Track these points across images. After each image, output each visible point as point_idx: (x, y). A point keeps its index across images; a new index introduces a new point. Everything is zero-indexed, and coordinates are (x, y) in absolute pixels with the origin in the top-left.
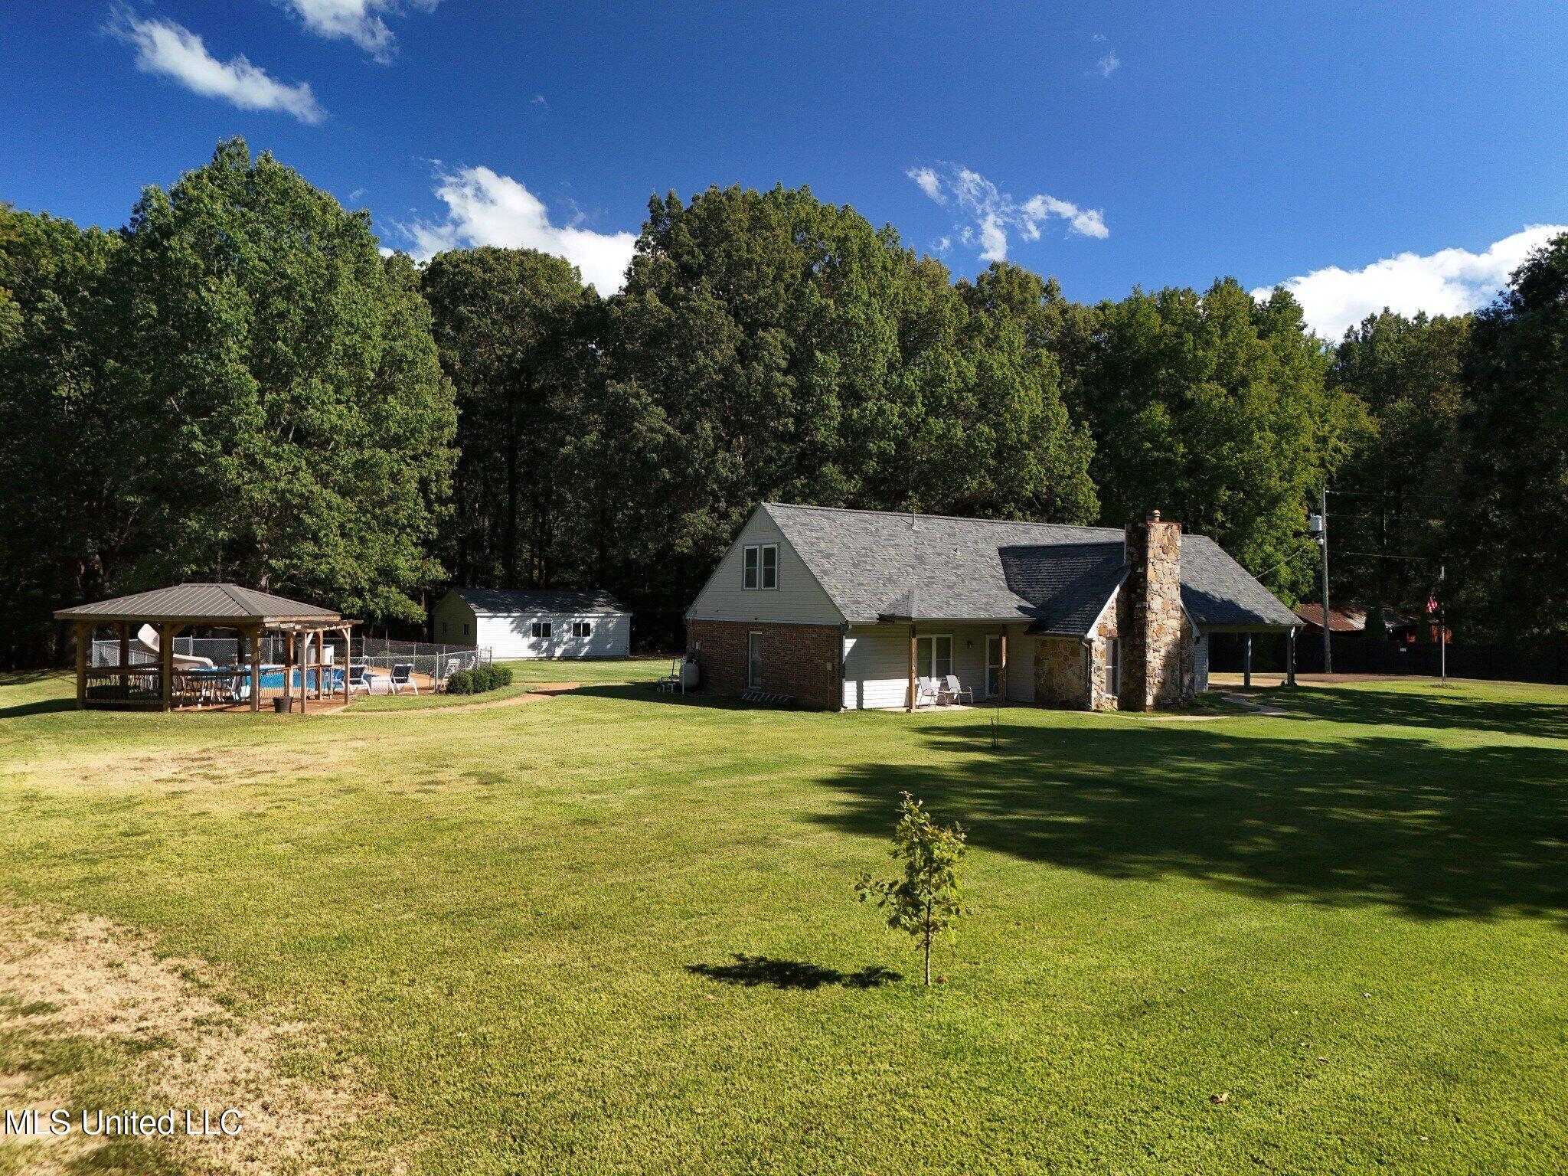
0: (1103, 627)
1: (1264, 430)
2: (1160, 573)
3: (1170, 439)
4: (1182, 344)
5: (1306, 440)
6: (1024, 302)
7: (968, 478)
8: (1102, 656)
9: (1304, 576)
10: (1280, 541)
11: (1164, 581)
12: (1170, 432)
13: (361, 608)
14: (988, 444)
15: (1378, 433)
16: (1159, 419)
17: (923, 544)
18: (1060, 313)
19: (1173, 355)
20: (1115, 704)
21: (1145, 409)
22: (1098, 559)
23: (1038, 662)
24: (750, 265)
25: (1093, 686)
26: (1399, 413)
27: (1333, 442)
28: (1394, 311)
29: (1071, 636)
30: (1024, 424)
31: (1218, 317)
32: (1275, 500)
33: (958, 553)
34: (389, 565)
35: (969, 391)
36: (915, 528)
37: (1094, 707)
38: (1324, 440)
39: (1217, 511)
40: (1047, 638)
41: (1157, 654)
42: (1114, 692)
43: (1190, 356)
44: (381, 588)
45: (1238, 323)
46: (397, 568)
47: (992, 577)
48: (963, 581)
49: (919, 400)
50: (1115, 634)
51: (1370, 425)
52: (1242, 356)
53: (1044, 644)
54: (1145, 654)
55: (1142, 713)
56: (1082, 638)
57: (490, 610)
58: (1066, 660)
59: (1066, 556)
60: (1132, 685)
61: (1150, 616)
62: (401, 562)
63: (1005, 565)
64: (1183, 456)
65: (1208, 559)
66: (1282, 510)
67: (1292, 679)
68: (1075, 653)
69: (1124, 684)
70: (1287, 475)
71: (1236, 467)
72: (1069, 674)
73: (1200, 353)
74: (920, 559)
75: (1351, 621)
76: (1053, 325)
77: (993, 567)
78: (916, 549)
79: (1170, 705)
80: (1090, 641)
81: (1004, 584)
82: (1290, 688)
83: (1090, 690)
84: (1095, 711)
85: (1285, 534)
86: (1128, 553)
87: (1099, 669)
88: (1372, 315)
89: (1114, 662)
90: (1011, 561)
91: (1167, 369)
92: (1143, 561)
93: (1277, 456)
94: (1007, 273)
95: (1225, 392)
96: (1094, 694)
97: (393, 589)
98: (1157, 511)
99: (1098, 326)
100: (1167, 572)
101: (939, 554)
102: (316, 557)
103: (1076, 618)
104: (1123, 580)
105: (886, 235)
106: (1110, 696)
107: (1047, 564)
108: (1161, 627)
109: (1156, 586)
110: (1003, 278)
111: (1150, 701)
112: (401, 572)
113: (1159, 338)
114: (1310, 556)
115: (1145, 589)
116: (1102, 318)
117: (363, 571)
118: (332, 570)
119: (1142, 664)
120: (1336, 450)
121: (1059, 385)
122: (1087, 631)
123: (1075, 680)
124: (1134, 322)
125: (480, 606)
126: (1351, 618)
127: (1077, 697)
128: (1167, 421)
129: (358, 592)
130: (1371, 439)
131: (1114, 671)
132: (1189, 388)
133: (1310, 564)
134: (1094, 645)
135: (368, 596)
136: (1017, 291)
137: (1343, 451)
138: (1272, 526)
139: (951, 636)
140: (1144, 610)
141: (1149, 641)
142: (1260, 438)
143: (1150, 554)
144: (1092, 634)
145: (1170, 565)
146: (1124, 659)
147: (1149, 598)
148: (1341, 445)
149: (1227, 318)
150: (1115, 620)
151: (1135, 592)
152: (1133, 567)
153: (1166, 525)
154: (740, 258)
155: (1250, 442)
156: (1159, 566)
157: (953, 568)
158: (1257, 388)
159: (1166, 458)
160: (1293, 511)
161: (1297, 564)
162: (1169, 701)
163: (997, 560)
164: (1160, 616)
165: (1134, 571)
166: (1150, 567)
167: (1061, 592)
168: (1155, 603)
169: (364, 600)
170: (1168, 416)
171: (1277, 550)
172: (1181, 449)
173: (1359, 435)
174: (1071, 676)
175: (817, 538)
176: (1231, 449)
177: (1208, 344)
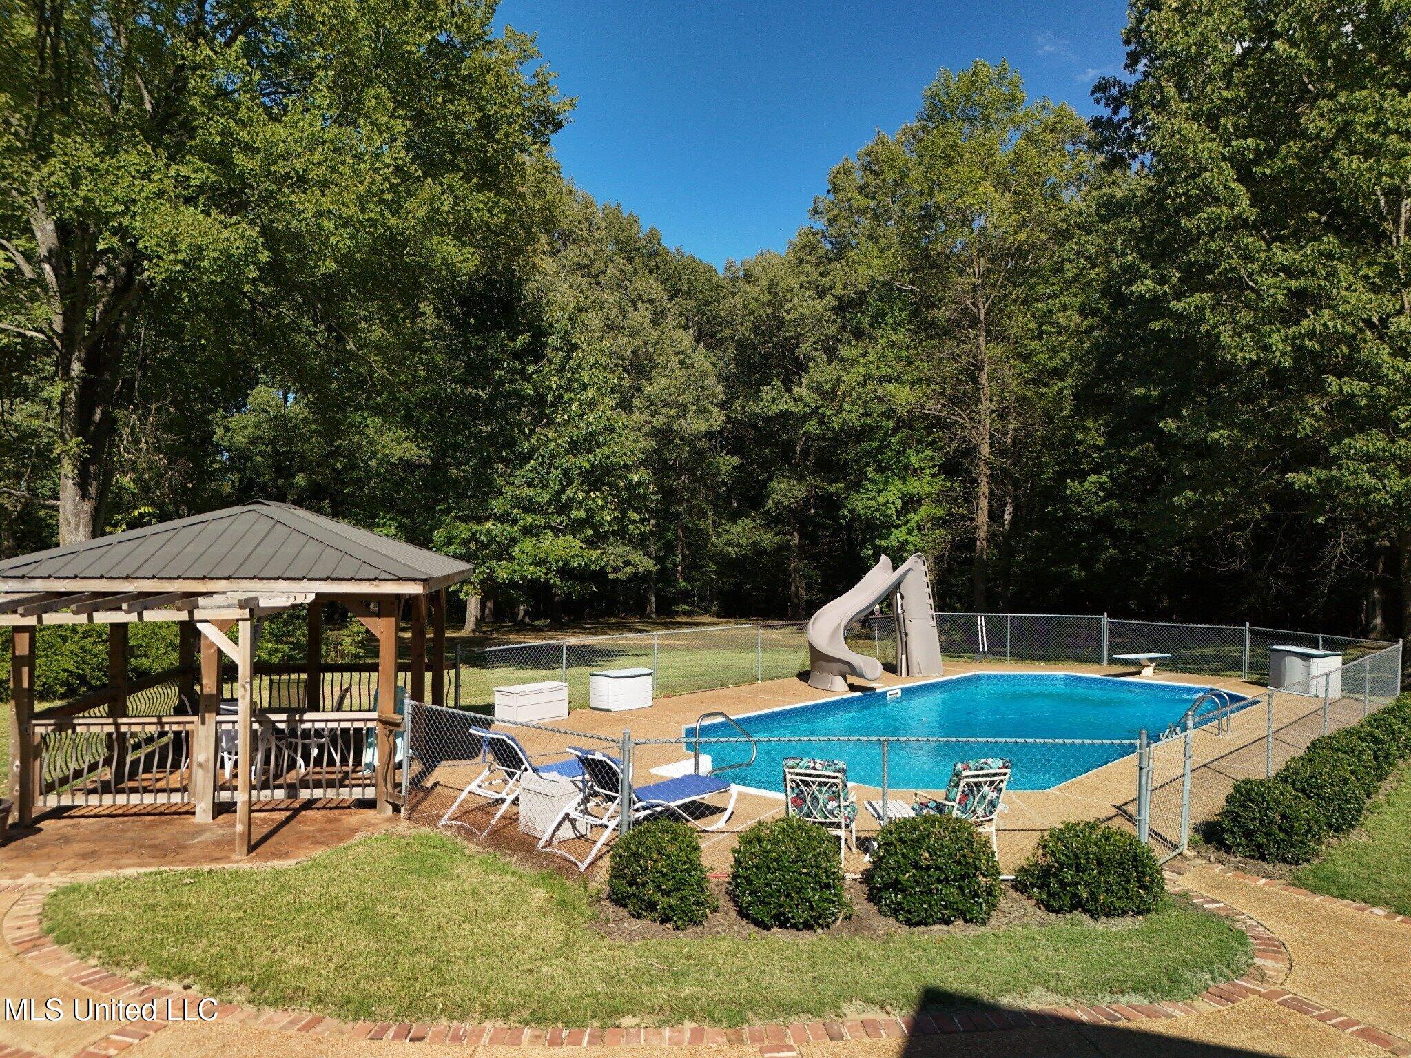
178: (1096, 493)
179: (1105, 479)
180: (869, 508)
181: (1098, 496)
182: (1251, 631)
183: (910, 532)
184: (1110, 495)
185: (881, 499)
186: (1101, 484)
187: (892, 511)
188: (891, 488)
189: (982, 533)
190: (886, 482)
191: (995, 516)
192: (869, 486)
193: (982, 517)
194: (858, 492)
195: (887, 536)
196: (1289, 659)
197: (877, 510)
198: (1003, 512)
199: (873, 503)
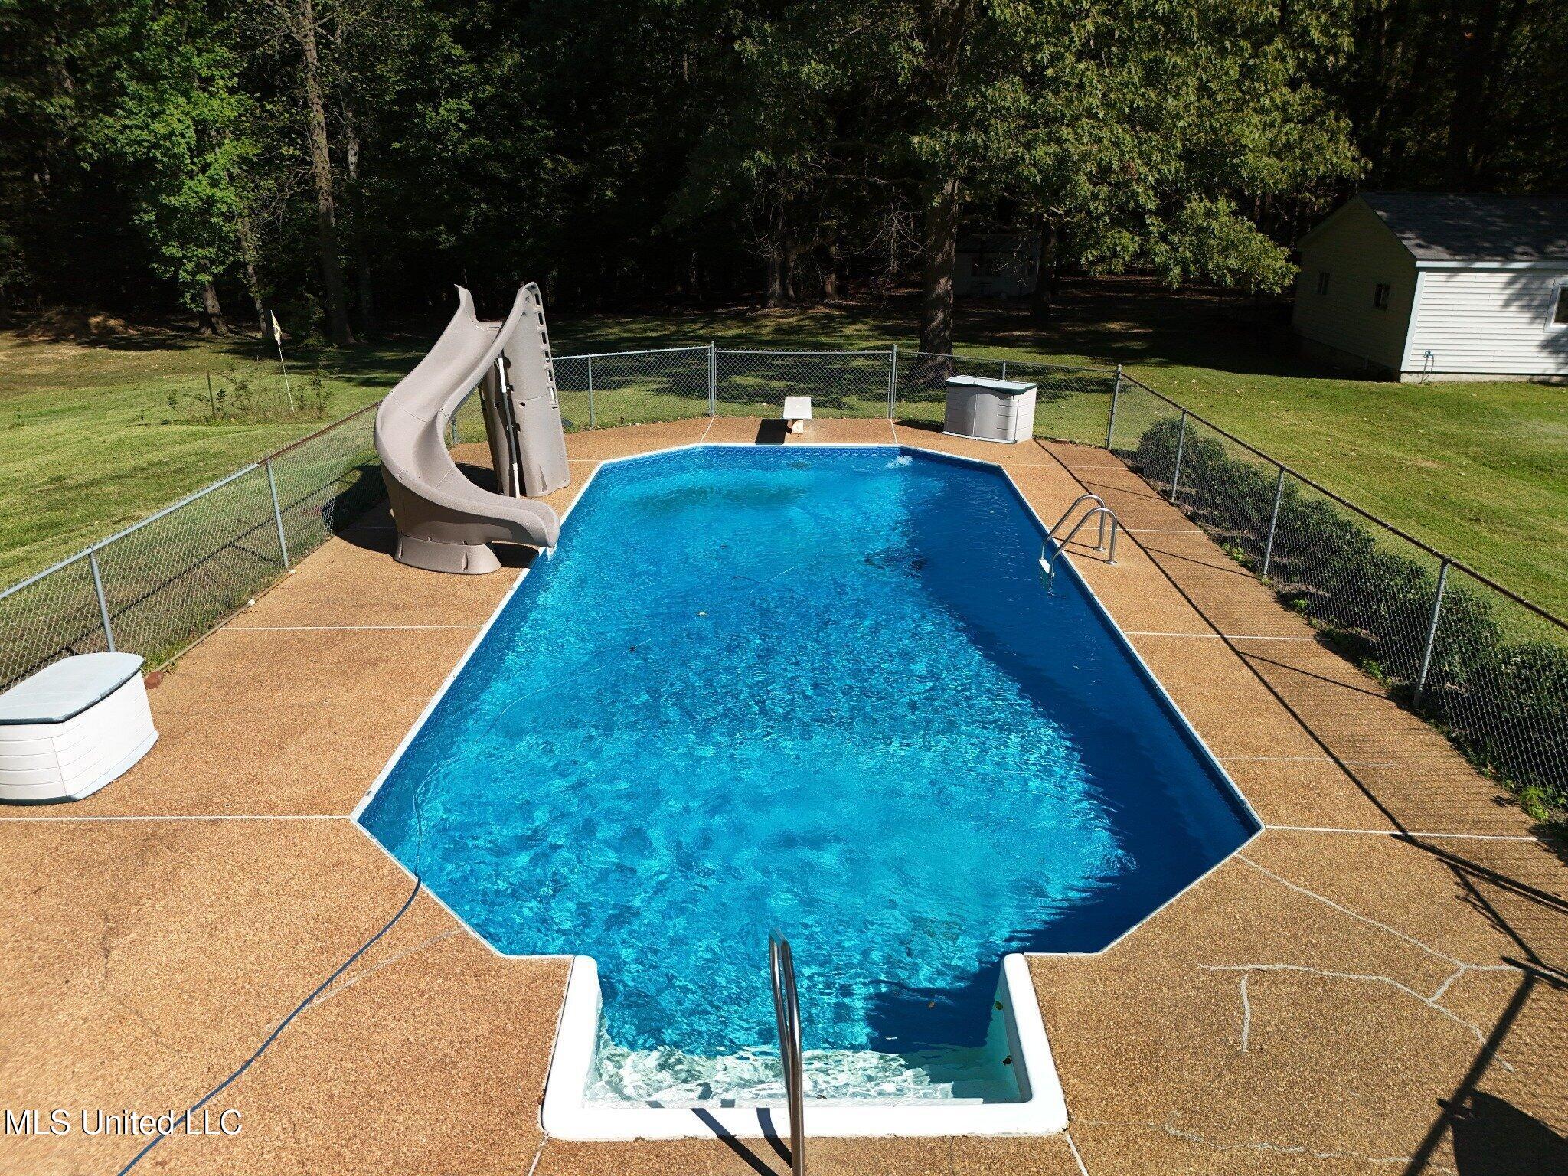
13: (1136, 256)
34: (1217, 142)
44: (1196, 206)
46: (1239, 149)
57: (1455, 251)
62: (1252, 133)
97: (1222, 204)
102: (1031, 120)
112: (1250, 158)
117: (1147, 160)
118: (1062, 160)
125: (1431, 238)
129: (1133, 218)
135: (1155, 224)
169: (1146, 235)
178: (456, 126)
179: (467, 106)
180: (139, 144)
181: (460, 129)
182: (900, 357)
183: (215, 183)
184: (474, 129)
185: (159, 128)
186: (462, 112)
187: (181, 149)
188: (170, 109)
189: (324, 184)
190: (161, 100)
191: (338, 158)
192: (131, 105)
193: (321, 162)
194: (111, 114)
195: (176, 190)
196: (980, 397)
197: (156, 146)
198: (346, 153)
199: (145, 134)
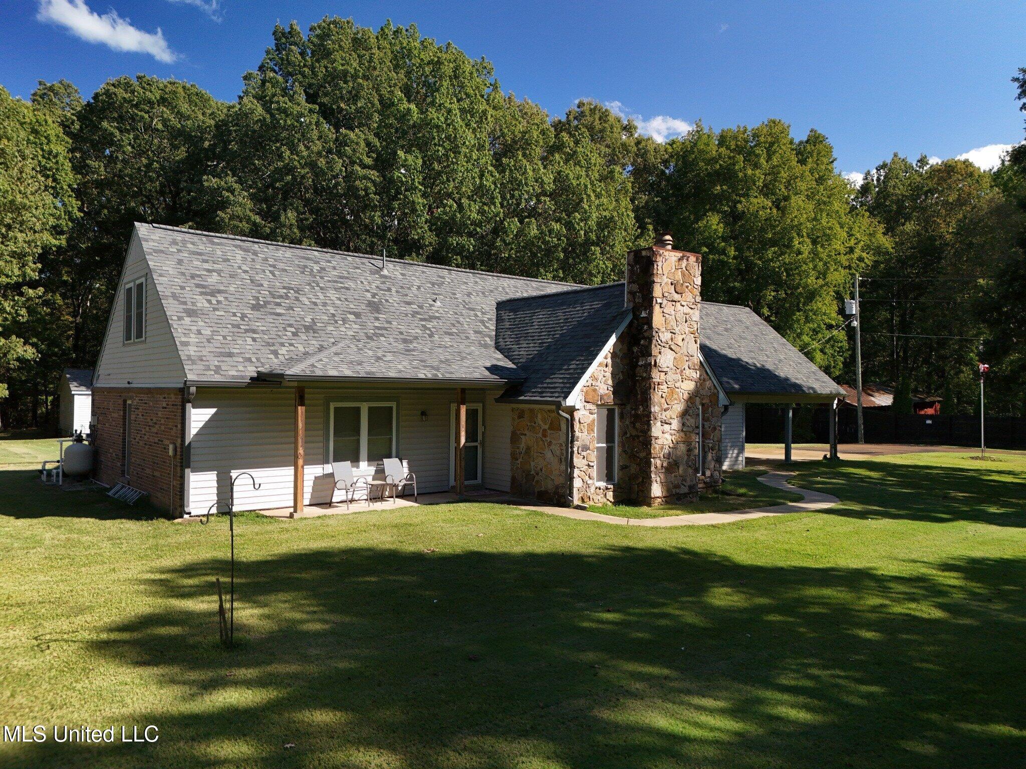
0: (591, 389)
1: (803, 236)
2: (670, 318)
3: (723, 244)
4: (734, 165)
5: (837, 245)
6: (602, 131)
7: (542, 270)
8: (590, 429)
9: (835, 361)
10: (815, 332)
11: (677, 330)
12: (724, 239)
14: (559, 239)
15: (892, 248)
16: (714, 227)
17: (389, 290)
18: (636, 144)
19: (727, 175)
20: (610, 495)
21: (703, 219)
22: (597, 305)
23: (515, 438)
24: (345, 76)
25: (576, 472)
26: (907, 233)
27: (858, 252)
28: (901, 156)
29: (547, 403)
30: (592, 223)
31: (764, 143)
32: (812, 295)
33: (438, 303)
35: (545, 195)
36: (385, 272)
37: (576, 501)
38: (851, 250)
39: (763, 307)
40: (522, 406)
41: (667, 427)
42: (609, 478)
43: (741, 175)
45: (781, 148)
47: (476, 332)
48: (431, 336)
49: (498, 201)
50: (610, 399)
51: (886, 242)
52: (784, 175)
53: (521, 416)
54: (649, 428)
55: (645, 509)
56: (558, 405)
58: (545, 436)
59: (562, 304)
60: (634, 469)
61: (656, 376)
63: (499, 320)
64: (735, 258)
65: (747, 328)
66: (818, 304)
67: (834, 451)
68: (555, 426)
69: (623, 468)
70: (823, 274)
71: (779, 267)
72: (549, 455)
73: (750, 172)
74: (375, 307)
75: (872, 399)
76: (628, 152)
77: (482, 322)
78: (374, 296)
79: (685, 495)
80: (572, 410)
81: (490, 342)
82: (833, 461)
83: (571, 478)
84: (578, 507)
85: (819, 326)
86: (630, 293)
87: (586, 448)
88: (884, 162)
89: (610, 438)
90: (505, 315)
91: (721, 186)
92: (647, 301)
93: (813, 260)
94: (591, 110)
95: (770, 204)
96: (577, 483)
98: (668, 237)
99: (667, 156)
100: (680, 316)
101: (409, 303)
103: (558, 379)
104: (622, 327)
105: (482, 69)
106: (602, 484)
107: (541, 316)
108: (672, 390)
109: (665, 336)
110: (587, 113)
111: (657, 490)
113: (714, 160)
114: (840, 345)
115: (650, 339)
116: (670, 150)
119: (645, 440)
120: (861, 259)
121: (632, 200)
122: (566, 397)
123: (554, 461)
124: (695, 150)
126: (872, 396)
127: (557, 487)
128: (721, 229)
130: (887, 253)
131: (610, 451)
132: (740, 202)
133: (839, 352)
134: (577, 415)
136: (597, 122)
137: (866, 260)
138: (808, 320)
139: (394, 405)
140: (648, 367)
141: (655, 409)
142: (799, 243)
143: (657, 292)
144: (574, 399)
145: (686, 310)
146: (623, 433)
147: (655, 351)
148: (864, 255)
149: (772, 144)
150: (610, 382)
151: (637, 343)
152: (636, 310)
153: (679, 254)
154: (335, 69)
155: (789, 246)
156: (669, 308)
157: (421, 320)
158: (797, 201)
159: (719, 260)
160: (827, 307)
161: (829, 351)
162: (683, 490)
163: (493, 315)
164: (671, 377)
165: (636, 317)
166: (657, 309)
167: (548, 347)
168: (665, 359)
170: (722, 225)
171: (813, 340)
172: (732, 252)
173: (878, 251)
174: (550, 458)
175: (208, 271)
176: (775, 253)
177: (756, 166)
